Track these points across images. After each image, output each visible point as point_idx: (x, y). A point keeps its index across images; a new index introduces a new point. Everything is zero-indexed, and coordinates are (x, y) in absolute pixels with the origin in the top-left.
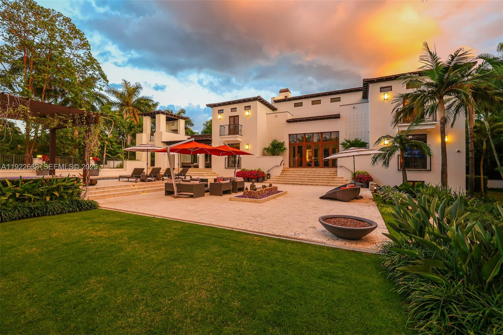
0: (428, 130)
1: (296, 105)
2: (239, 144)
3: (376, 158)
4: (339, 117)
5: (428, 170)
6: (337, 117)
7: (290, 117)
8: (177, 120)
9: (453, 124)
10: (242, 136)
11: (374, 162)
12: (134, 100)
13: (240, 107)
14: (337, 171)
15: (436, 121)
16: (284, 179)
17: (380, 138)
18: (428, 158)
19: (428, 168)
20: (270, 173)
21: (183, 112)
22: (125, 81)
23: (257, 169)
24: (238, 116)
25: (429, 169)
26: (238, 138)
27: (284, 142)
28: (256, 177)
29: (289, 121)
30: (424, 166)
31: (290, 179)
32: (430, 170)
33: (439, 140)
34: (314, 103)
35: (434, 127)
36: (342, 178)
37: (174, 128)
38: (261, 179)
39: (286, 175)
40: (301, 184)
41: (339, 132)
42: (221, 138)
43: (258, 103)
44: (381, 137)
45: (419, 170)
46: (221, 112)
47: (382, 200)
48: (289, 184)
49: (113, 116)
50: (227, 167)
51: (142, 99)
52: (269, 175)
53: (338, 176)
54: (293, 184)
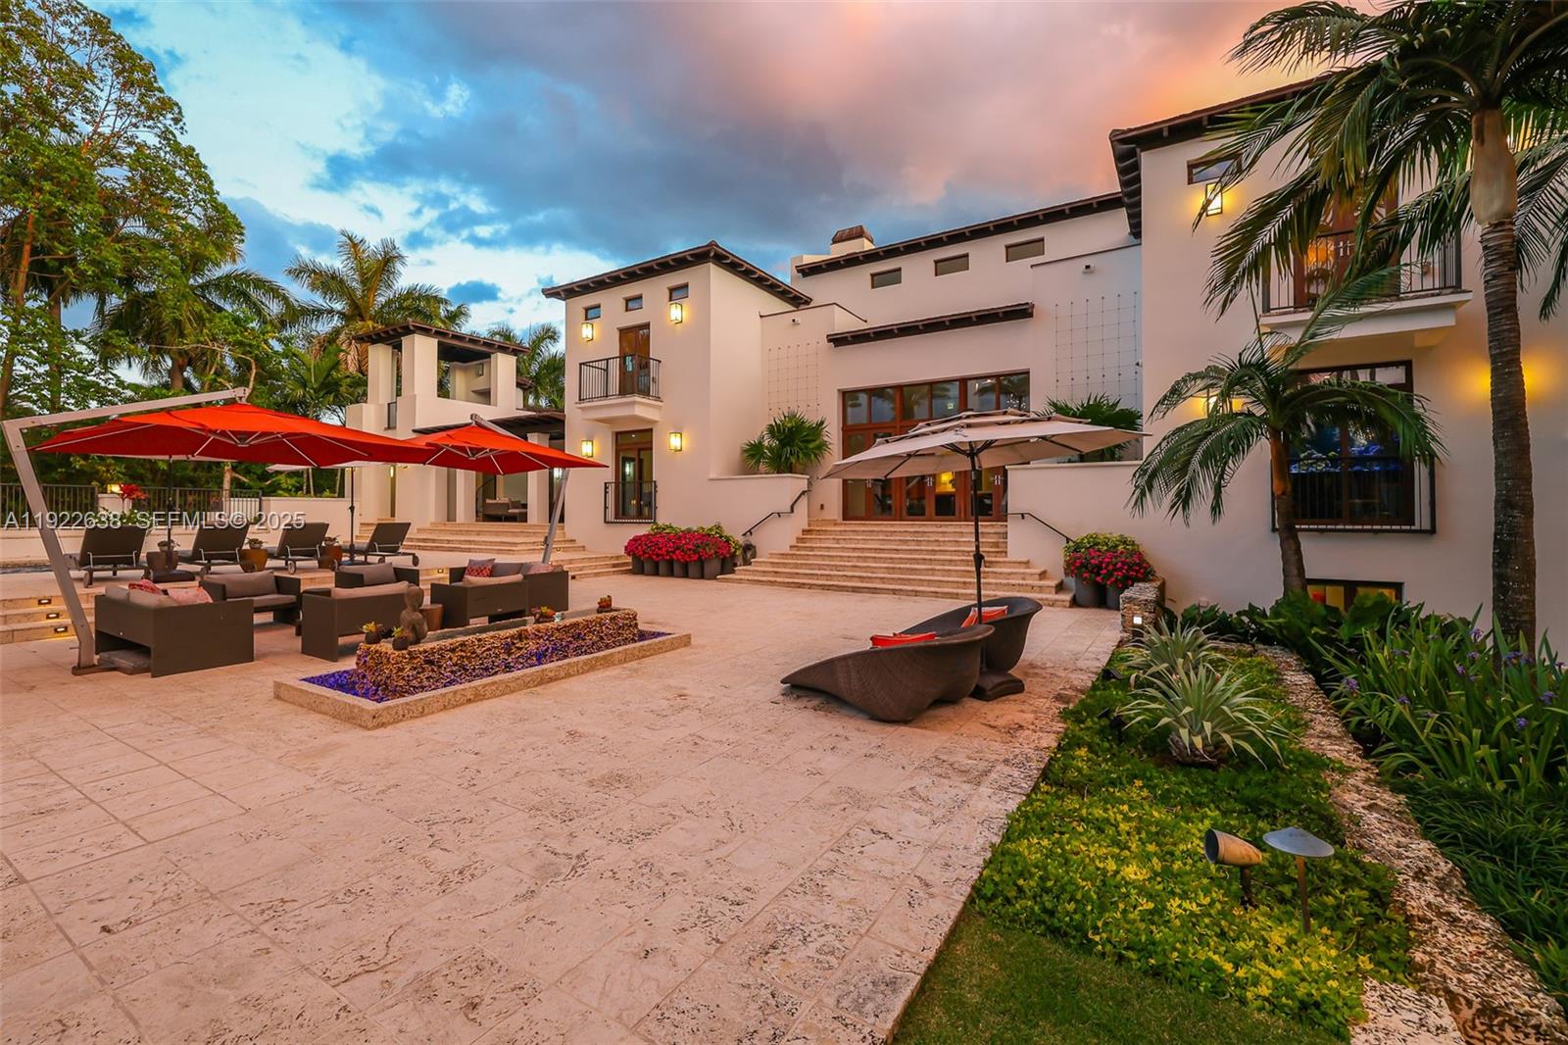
0: (1418, 342)
1: (878, 280)
2: (651, 430)
3: (1154, 475)
4: (1031, 315)
5: (1421, 531)
6: (1021, 313)
7: (845, 323)
8: (487, 356)
9: (1549, 301)
10: (658, 399)
11: (1143, 494)
12: (382, 300)
13: (654, 290)
14: (1005, 535)
15: (1457, 288)
16: (796, 566)
17: (1178, 383)
18: (1421, 471)
19: (1422, 520)
20: (753, 540)
21: (551, 337)
22: (350, 239)
23: (707, 524)
24: (647, 326)
25: (1426, 526)
26: (637, 407)
27: (822, 423)
28: (696, 557)
29: (838, 340)
30: (1402, 513)
31: (820, 567)
32: (1432, 531)
33: (1479, 382)
34: (942, 267)
35: (1447, 320)
36: (1027, 564)
37: (480, 384)
38: (715, 565)
39: (812, 549)
40: (855, 590)
41: (1028, 373)
42: (581, 408)
43: (714, 271)
44: (1184, 380)
45: (1376, 532)
46: (591, 313)
47: (1105, 722)
48: (811, 586)
49: (250, 345)
50: (611, 516)
51: (410, 293)
52: (749, 548)
53: (1011, 557)
54: (823, 587)
